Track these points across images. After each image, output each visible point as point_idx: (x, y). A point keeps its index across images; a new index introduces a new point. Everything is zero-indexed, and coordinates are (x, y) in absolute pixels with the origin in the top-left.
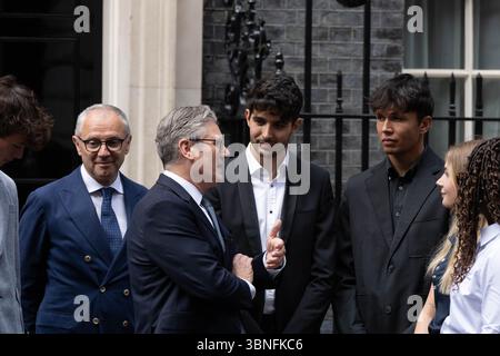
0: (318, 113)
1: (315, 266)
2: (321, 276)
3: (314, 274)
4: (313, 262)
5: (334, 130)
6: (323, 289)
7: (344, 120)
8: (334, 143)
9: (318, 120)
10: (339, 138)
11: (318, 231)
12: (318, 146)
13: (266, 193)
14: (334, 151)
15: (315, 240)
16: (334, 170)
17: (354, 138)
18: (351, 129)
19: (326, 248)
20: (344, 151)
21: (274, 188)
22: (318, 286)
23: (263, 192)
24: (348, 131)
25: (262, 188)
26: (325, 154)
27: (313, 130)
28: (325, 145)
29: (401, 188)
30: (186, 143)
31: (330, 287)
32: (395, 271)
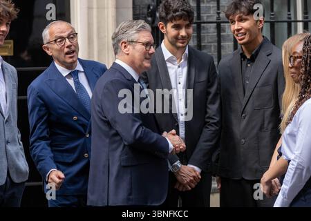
0: (205, 21)
1: (207, 115)
2: (212, 121)
3: (208, 120)
4: (206, 113)
5: (216, 31)
6: (213, 129)
7: (222, 24)
8: (216, 39)
9: (205, 25)
10: (219, 36)
11: (208, 93)
12: (206, 41)
13: (176, 72)
14: (216, 44)
15: (207, 99)
16: (216, 56)
17: (229, 36)
18: (227, 30)
19: (214, 104)
20: (222, 44)
21: (180, 68)
22: (211, 128)
23: (174, 71)
24: (224, 31)
25: (173, 68)
26: (211, 46)
27: (202, 31)
28: (210, 40)
29: (249, 65)
30: (125, 43)
31: (217, 128)
32: (246, 118)
